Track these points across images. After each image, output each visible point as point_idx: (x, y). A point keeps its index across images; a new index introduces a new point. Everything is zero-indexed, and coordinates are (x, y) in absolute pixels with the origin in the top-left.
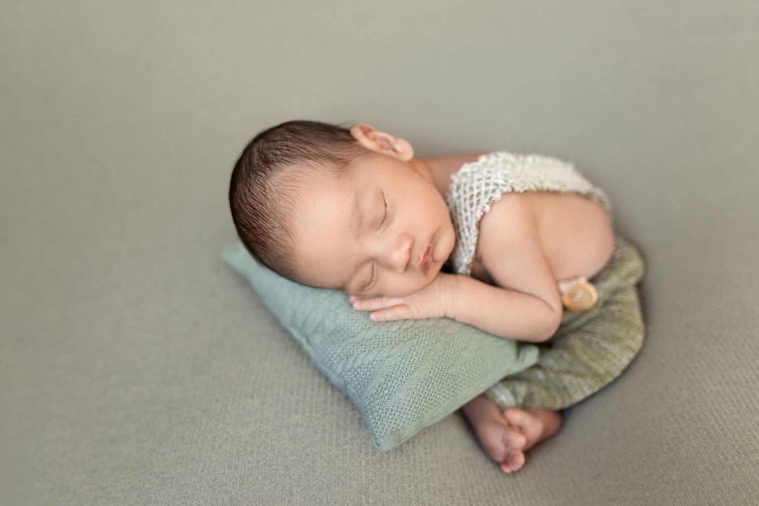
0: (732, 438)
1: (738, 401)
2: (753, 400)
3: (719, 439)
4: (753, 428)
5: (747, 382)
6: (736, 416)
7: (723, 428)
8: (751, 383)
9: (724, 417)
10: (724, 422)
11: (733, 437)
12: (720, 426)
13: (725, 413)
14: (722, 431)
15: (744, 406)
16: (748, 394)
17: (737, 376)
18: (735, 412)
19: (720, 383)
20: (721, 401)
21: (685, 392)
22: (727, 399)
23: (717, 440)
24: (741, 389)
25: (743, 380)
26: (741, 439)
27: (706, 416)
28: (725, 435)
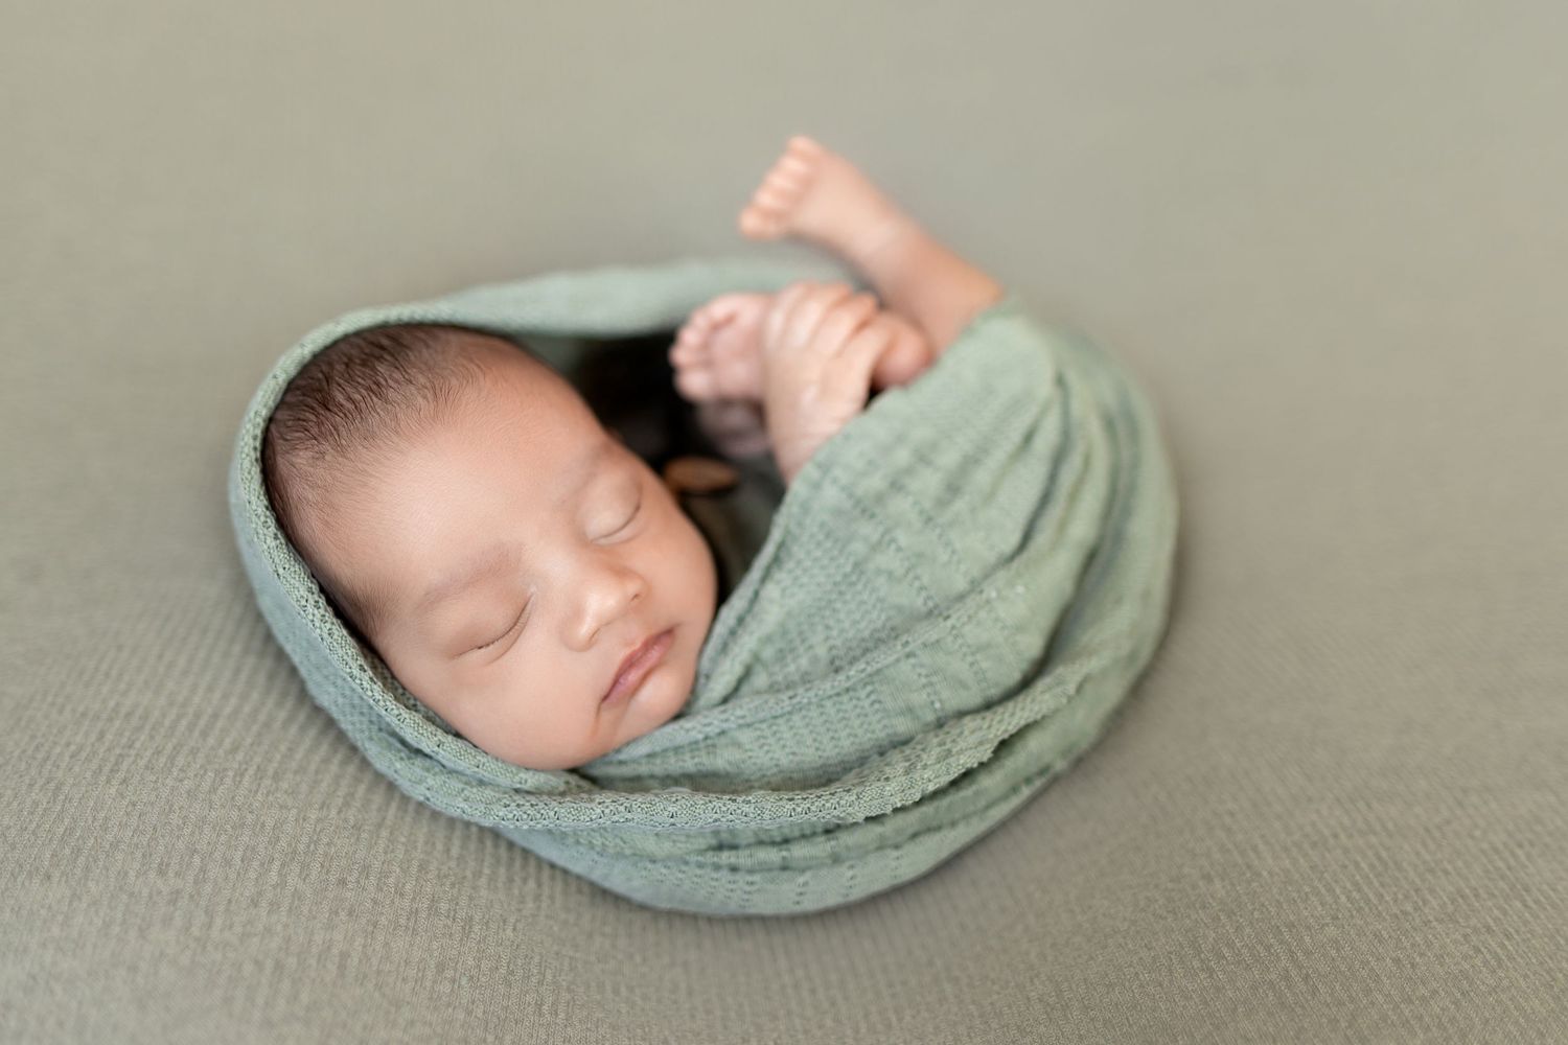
0: (1329, 1000)
1: (1331, 890)
2: (1358, 877)
3: (1303, 1007)
4: (1372, 954)
5: (1336, 836)
6: (1331, 931)
7: (1307, 975)
8: (1343, 836)
9: (1307, 939)
10: (1308, 953)
11: (1332, 995)
12: (1300, 968)
13: (1308, 928)
14: (1306, 983)
15: (1343, 899)
16: (1346, 867)
17: (1313, 824)
18: (1328, 920)
19: (1286, 849)
20: (1295, 895)
21: (1218, 884)
22: (1307, 889)
23: (1299, 1010)
24: (1327, 855)
25: (1327, 832)
26: (1350, 997)
27: (1268, 948)
28: (1314, 994)
